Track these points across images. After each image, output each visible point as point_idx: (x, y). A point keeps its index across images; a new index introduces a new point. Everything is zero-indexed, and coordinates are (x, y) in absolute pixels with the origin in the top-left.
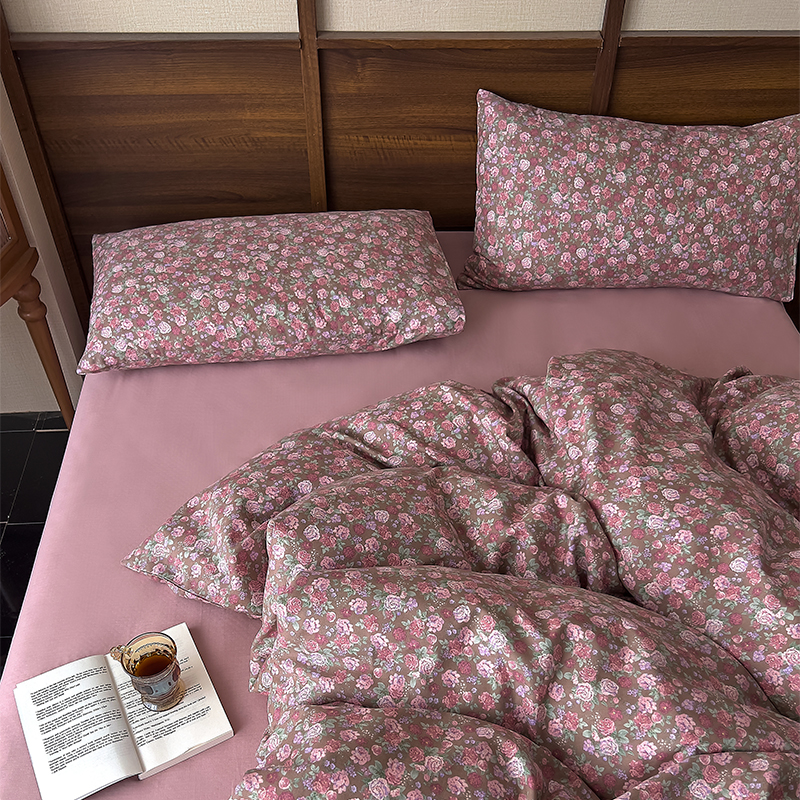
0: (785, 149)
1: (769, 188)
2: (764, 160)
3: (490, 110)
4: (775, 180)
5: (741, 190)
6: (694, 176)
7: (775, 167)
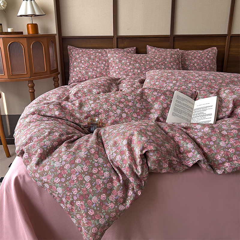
0: (209, 52)
1: (207, 58)
2: (206, 53)
3: (149, 48)
4: (208, 57)
5: (202, 58)
6: (191, 56)
7: (208, 55)
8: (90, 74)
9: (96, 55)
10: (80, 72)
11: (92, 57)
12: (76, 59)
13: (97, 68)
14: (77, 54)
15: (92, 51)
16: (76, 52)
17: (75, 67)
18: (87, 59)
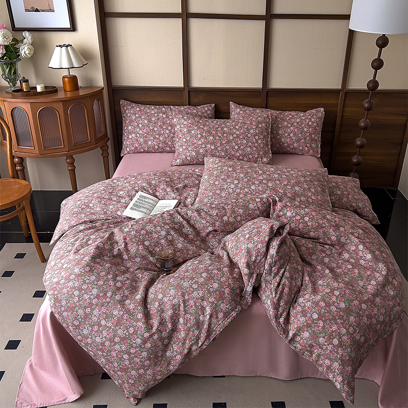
8: (150, 143)
9: (158, 116)
10: (137, 140)
11: (153, 119)
12: (131, 121)
13: (159, 135)
14: (133, 113)
15: (153, 110)
16: (132, 111)
17: (130, 133)
18: (146, 122)
